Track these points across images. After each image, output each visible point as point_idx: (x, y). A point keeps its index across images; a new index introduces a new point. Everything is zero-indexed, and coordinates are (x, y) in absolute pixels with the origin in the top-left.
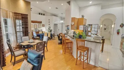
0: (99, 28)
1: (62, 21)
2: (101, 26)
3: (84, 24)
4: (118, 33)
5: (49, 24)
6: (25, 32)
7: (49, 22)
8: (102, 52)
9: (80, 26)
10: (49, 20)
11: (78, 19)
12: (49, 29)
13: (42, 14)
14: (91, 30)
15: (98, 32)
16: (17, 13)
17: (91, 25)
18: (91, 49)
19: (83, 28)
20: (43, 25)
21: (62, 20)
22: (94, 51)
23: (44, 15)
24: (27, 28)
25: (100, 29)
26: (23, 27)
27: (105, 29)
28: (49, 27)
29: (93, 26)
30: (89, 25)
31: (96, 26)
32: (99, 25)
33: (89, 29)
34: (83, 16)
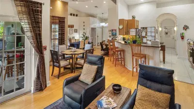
0: (156, 31)
1: (103, 24)
2: (160, 29)
3: (136, 27)
4: (183, 38)
5: (84, 29)
6: (61, 40)
7: (84, 26)
8: (164, 63)
9: (131, 30)
10: (84, 23)
11: (128, 21)
12: (84, 36)
13: (74, 15)
14: (146, 34)
15: (156, 37)
16: (54, 17)
17: (146, 28)
18: (149, 56)
19: (135, 32)
20: (75, 30)
21: (102, 22)
22: (153, 58)
23: (77, 15)
24: (64, 34)
25: (159, 33)
26: (59, 34)
27: (167, 33)
28: (84, 33)
29: (149, 30)
30: (143, 28)
31: (153, 30)
32: (156, 28)
33: (144, 34)
34: (134, 17)
